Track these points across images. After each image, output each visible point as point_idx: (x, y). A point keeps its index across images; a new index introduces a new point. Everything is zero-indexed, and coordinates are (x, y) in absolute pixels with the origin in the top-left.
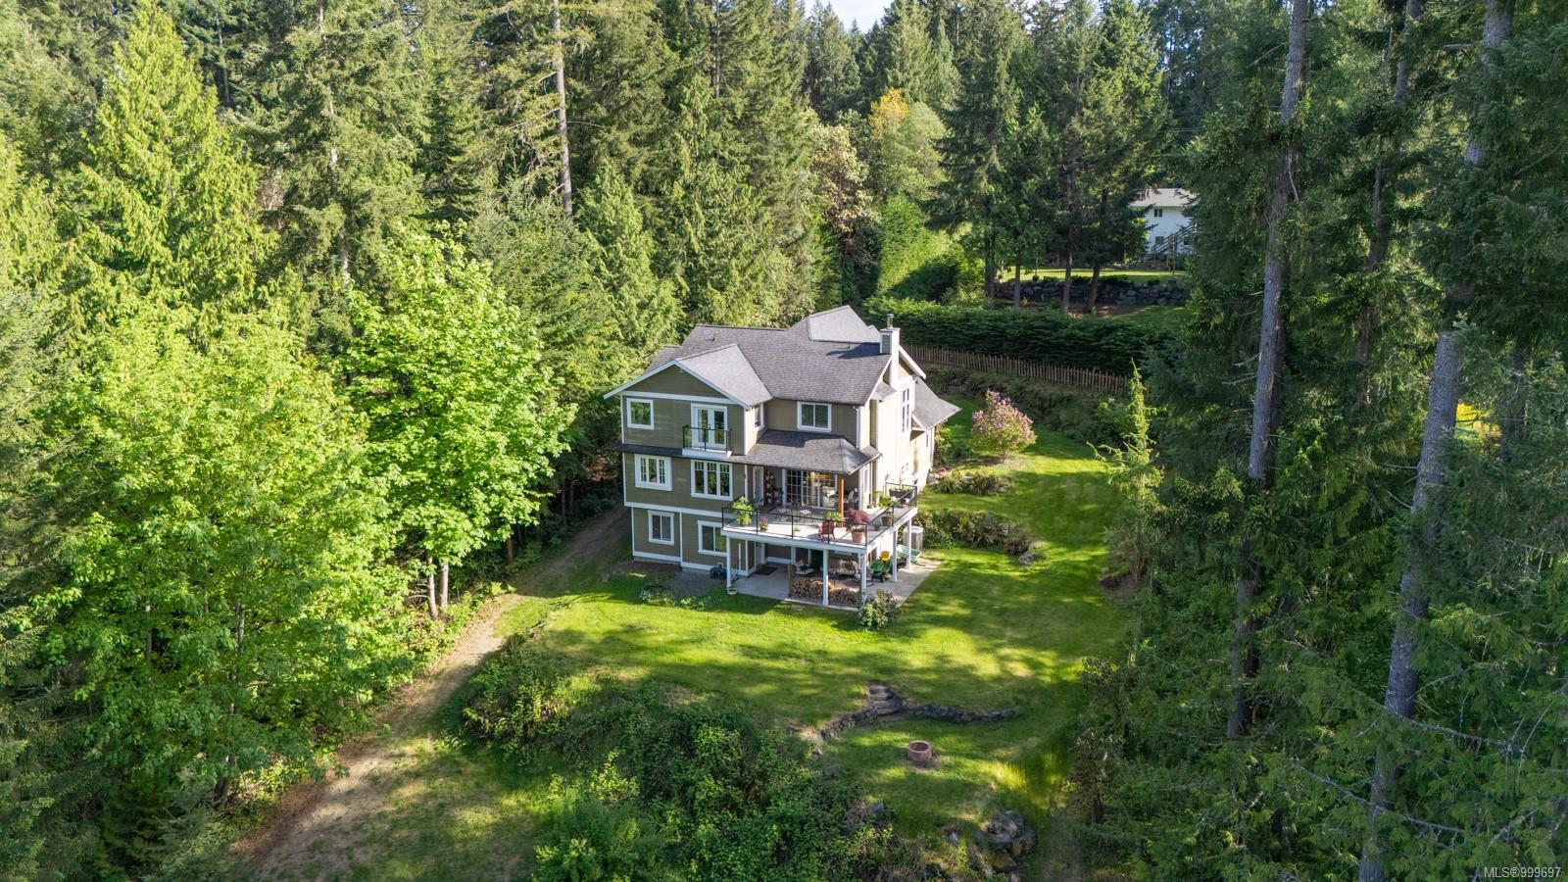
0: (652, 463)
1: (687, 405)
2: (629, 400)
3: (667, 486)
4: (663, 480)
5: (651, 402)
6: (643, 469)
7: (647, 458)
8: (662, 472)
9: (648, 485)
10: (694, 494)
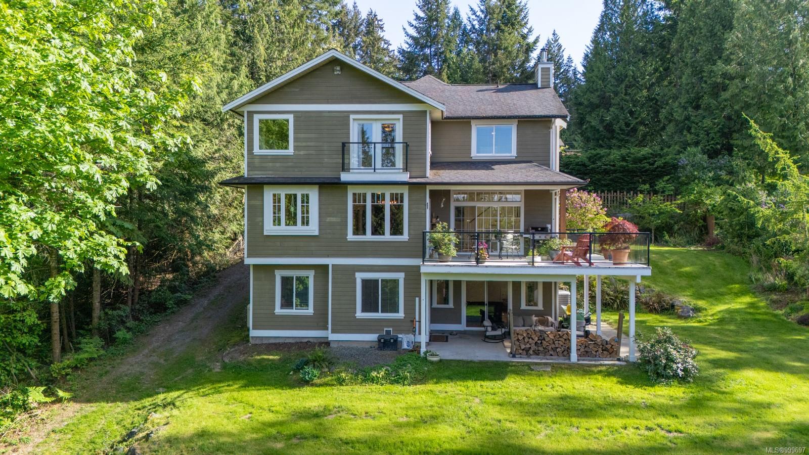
0: (291, 199)
1: (344, 118)
2: (257, 118)
3: (313, 228)
4: (305, 222)
5: (291, 118)
6: (276, 209)
7: (283, 192)
8: (306, 211)
9: (284, 229)
10: (351, 237)
